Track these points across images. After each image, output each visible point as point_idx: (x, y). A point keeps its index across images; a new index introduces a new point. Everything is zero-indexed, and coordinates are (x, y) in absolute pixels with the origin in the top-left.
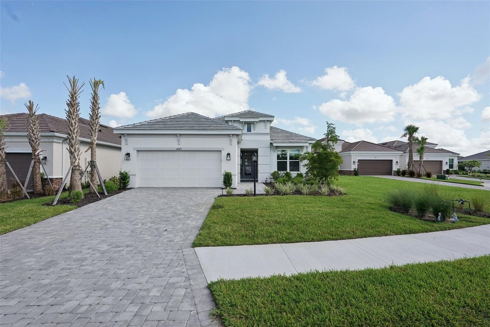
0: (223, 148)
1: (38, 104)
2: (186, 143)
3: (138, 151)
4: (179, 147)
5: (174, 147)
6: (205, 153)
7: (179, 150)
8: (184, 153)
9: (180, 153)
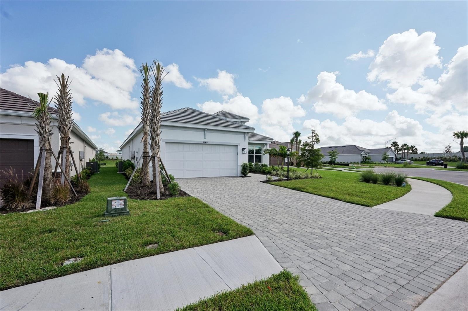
0: (240, 144)
1: (69, 77)
2: (211, 138)
3: (166, 142)
4: (205, 141)
5: (202, 141)
6: (224, 147)
7: (205, 144)
8: (209, 146)
9: (207, 146)
